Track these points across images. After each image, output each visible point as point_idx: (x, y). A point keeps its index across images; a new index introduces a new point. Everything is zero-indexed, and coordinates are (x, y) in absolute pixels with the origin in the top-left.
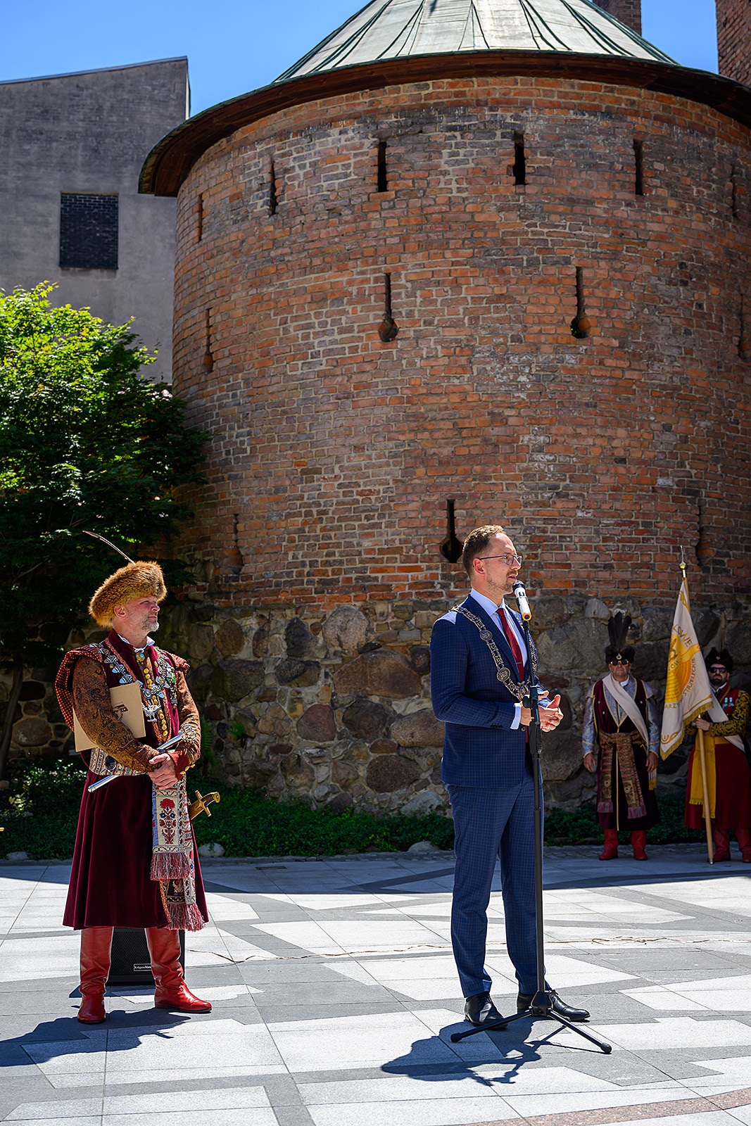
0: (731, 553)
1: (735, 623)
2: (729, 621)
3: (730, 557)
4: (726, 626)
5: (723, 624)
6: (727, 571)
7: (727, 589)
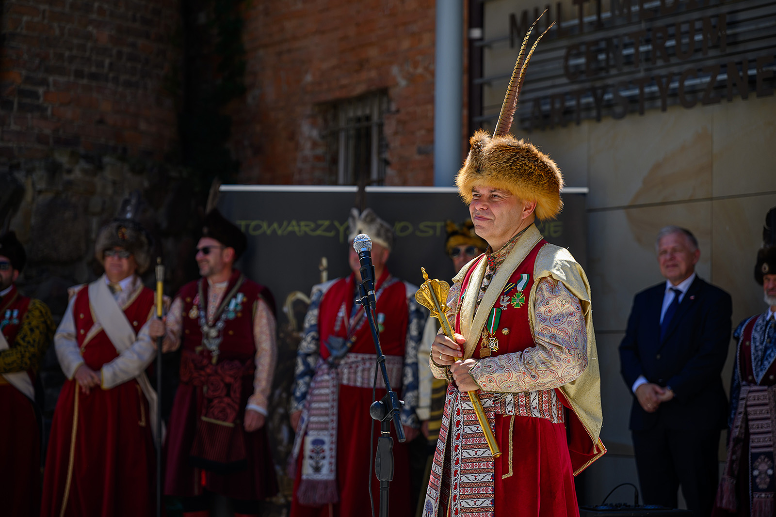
0: (51, 79)
1: (49, 196)
2: (40, 192)
3: (48, 85)
4: (33, 199)
5: (29, 196)
6: (42, 109)
7: (41, 139)
